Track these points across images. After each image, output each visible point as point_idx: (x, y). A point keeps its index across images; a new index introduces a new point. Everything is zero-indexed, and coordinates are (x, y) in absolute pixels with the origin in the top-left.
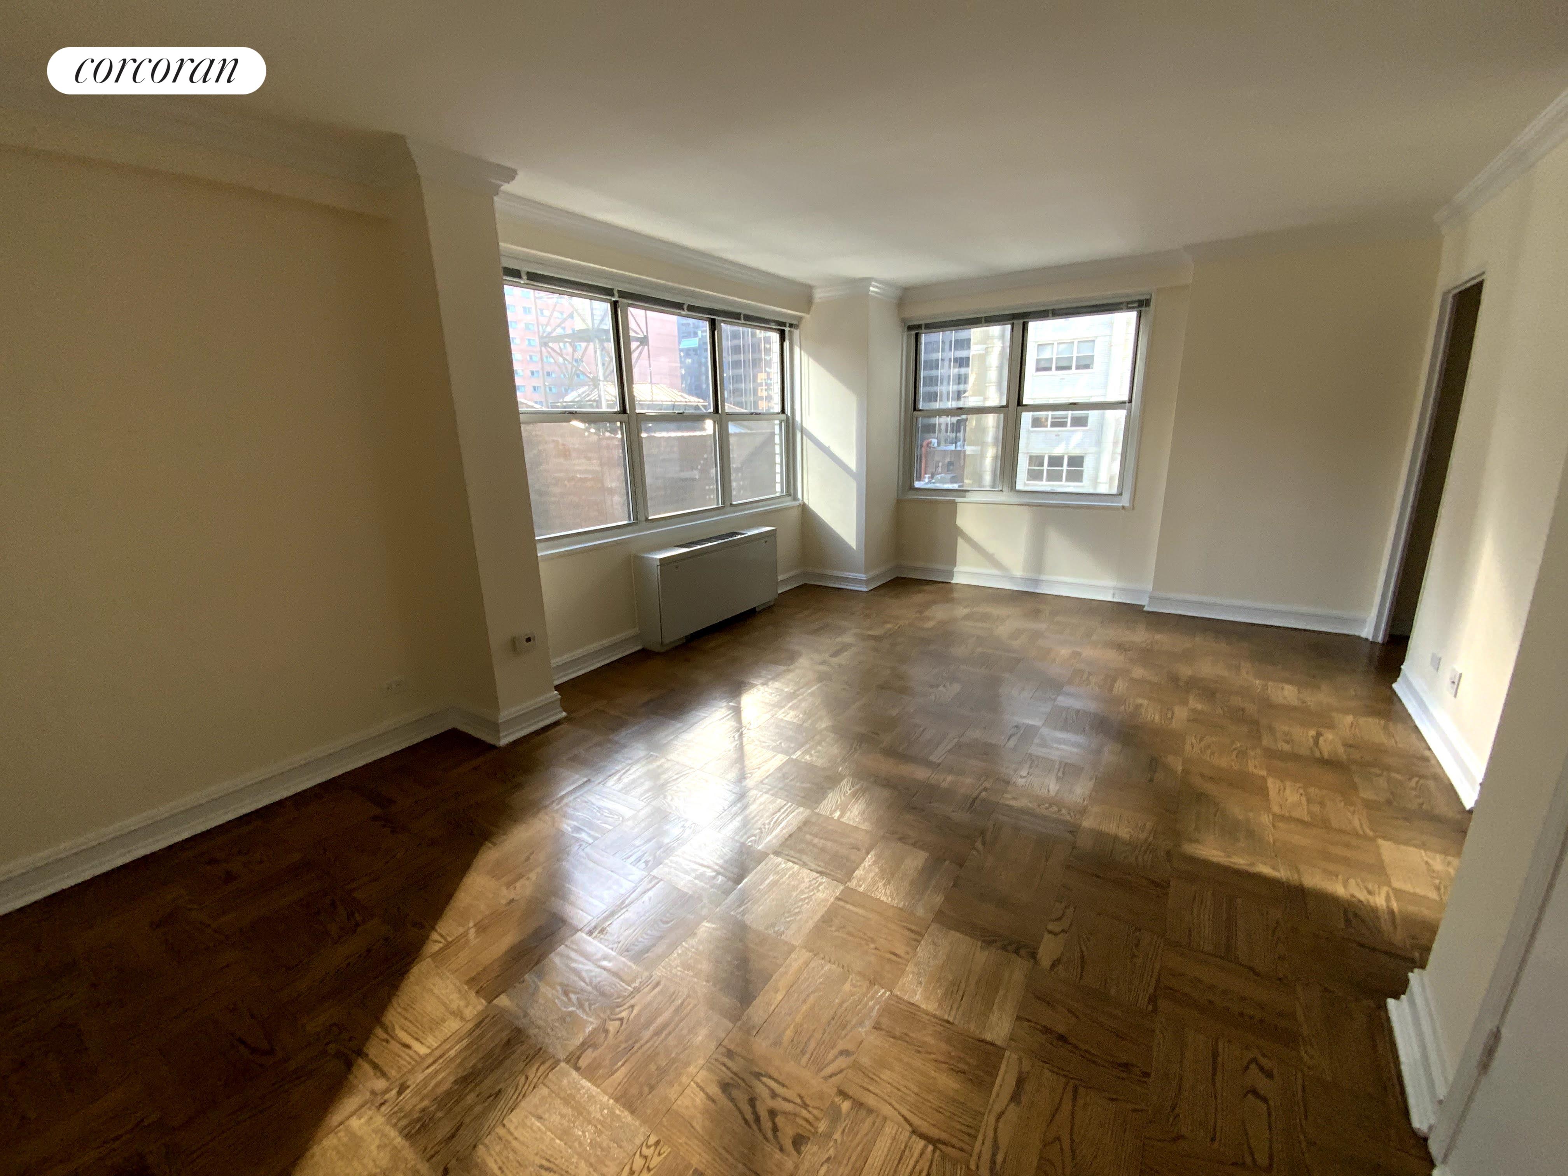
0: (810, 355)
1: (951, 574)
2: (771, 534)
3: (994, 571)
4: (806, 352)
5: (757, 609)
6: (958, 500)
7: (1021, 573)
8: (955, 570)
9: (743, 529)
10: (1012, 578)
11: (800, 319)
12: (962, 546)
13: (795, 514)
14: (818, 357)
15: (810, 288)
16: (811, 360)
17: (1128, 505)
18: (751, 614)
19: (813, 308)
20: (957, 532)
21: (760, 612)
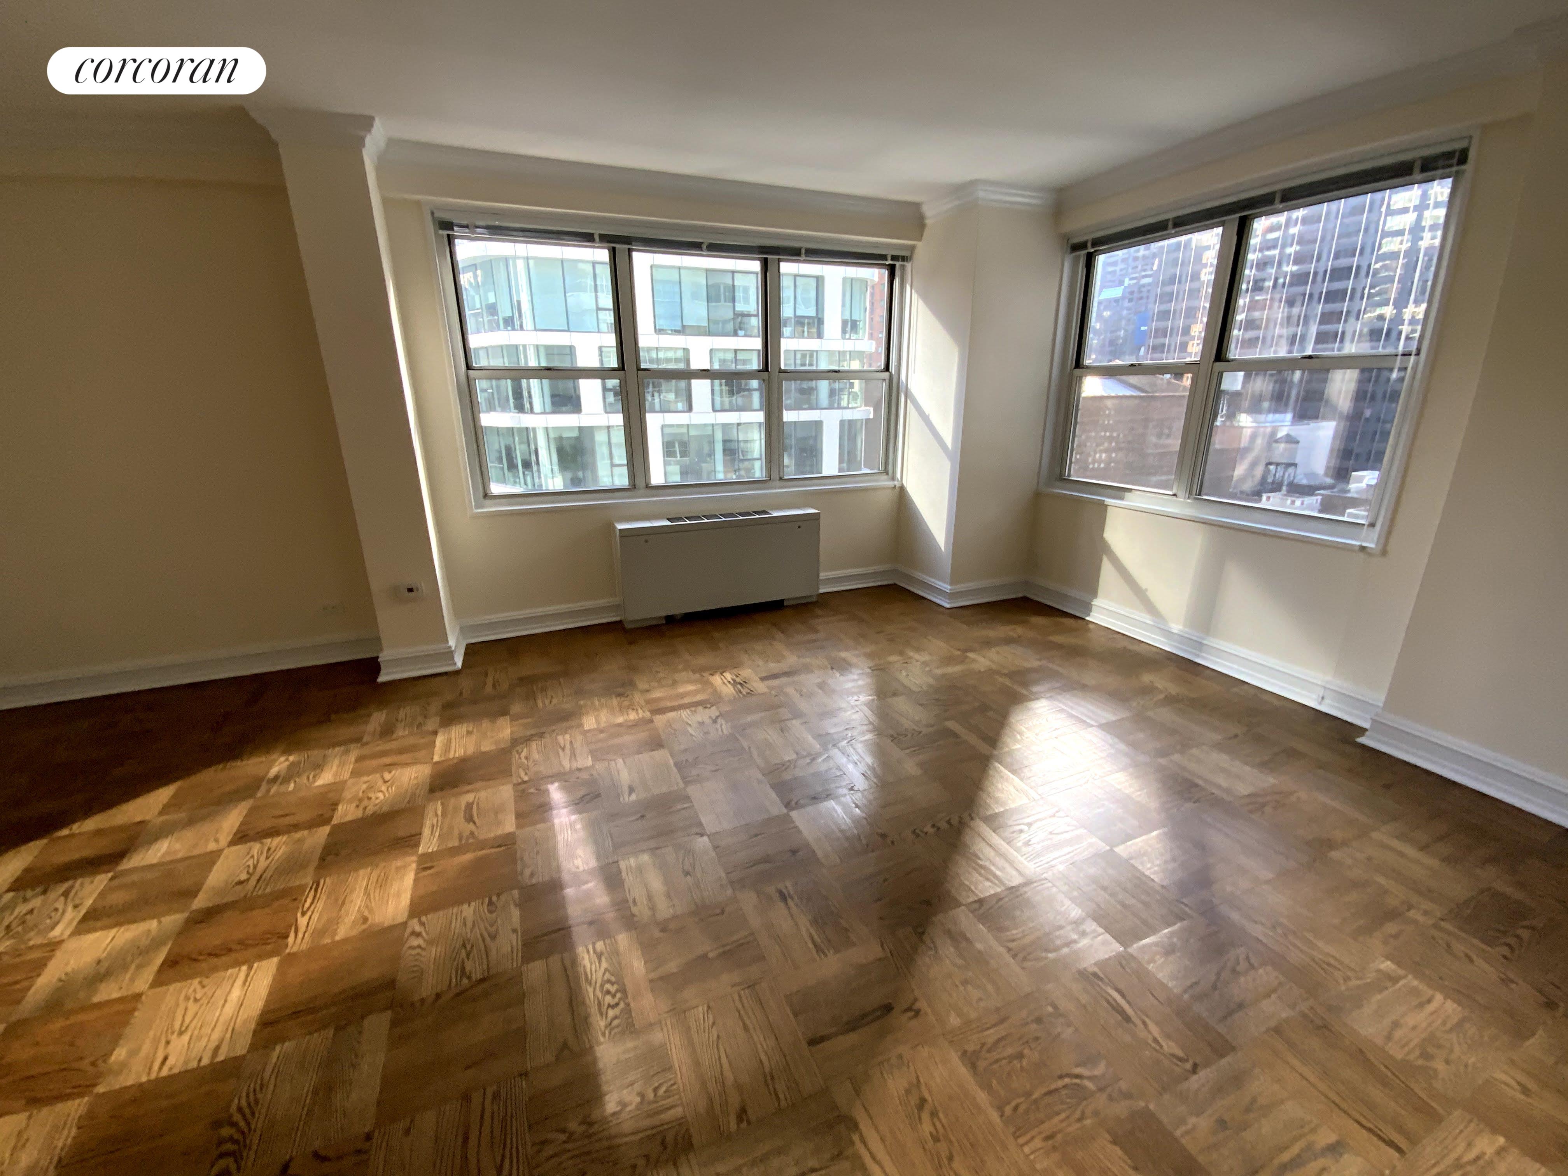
0: (920, 295)
1: (1088, 608)
2: (815, 517)
3: (1147, 619)
4: (917, 292)
5: (786, 603)
6: (1109, 501)
7: (1181, 627)
8: (1095, 602)
9: (772, 509)
10: (1168, 634)
11: (912, 248)
12: (1107, 573)
13: (885, 500)
14: (925, 297)
15: (917, 205)
16: (920, 301)
17: (1372, 546)
18: (776, 606)
19: (927, 233)
20: (1101, 548)
21: (787, 606)
